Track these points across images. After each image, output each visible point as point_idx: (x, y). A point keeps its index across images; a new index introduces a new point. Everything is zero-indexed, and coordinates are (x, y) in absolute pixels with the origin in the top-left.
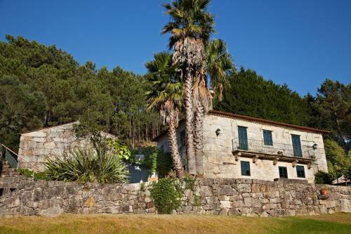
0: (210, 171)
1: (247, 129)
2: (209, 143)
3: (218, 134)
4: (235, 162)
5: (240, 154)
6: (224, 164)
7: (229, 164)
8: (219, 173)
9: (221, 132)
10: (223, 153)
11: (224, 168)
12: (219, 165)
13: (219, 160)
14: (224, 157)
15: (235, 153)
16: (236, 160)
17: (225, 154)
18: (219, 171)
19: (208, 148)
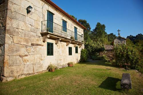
0: (15, 54)
1: (54, 16)
2: (16, 19)
3: (28, 12)
4: (43, 43)
5: (48, 36)
6: (32, 45)
7: (38, 45)
8: (26, 56)
9: (32, 10)
10: (32, 33)
11: (32, 49)
12: (26, 46)
13: (27, 41)
14: (33, 38)
15: (43, 34)
16: (44, 42)
17: (34, 34)
18: (26, 53)
19: (15, 26)
